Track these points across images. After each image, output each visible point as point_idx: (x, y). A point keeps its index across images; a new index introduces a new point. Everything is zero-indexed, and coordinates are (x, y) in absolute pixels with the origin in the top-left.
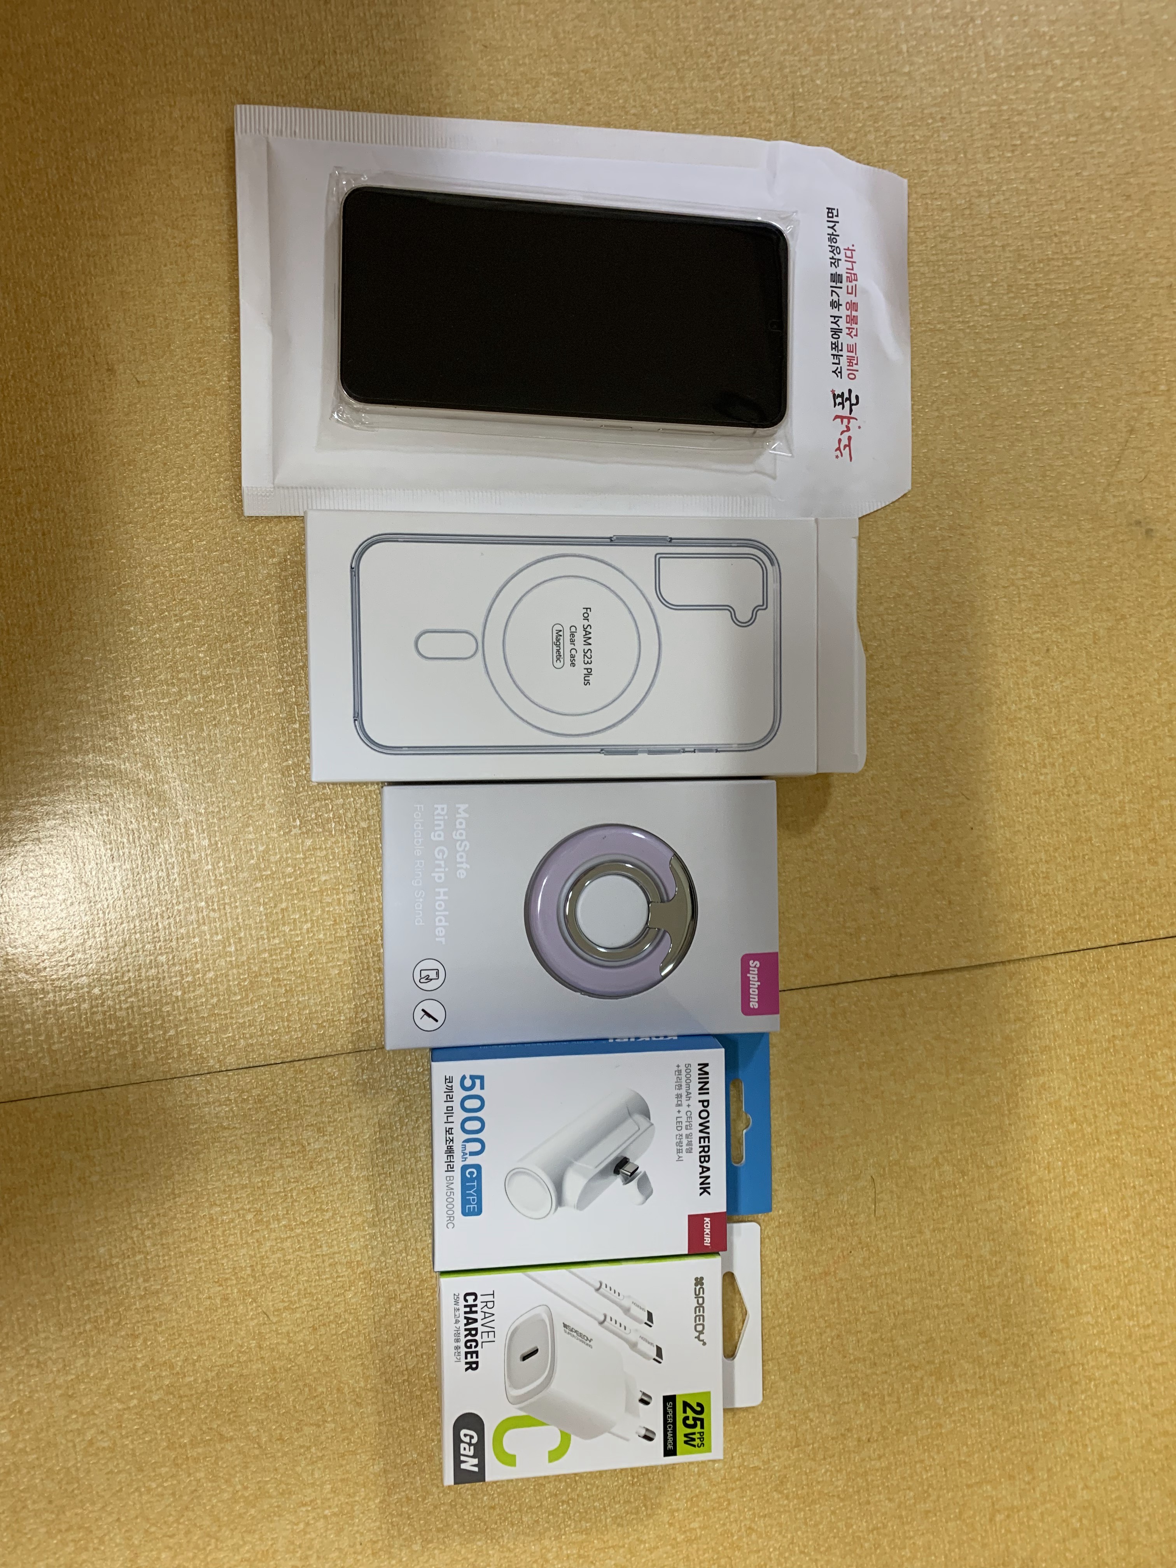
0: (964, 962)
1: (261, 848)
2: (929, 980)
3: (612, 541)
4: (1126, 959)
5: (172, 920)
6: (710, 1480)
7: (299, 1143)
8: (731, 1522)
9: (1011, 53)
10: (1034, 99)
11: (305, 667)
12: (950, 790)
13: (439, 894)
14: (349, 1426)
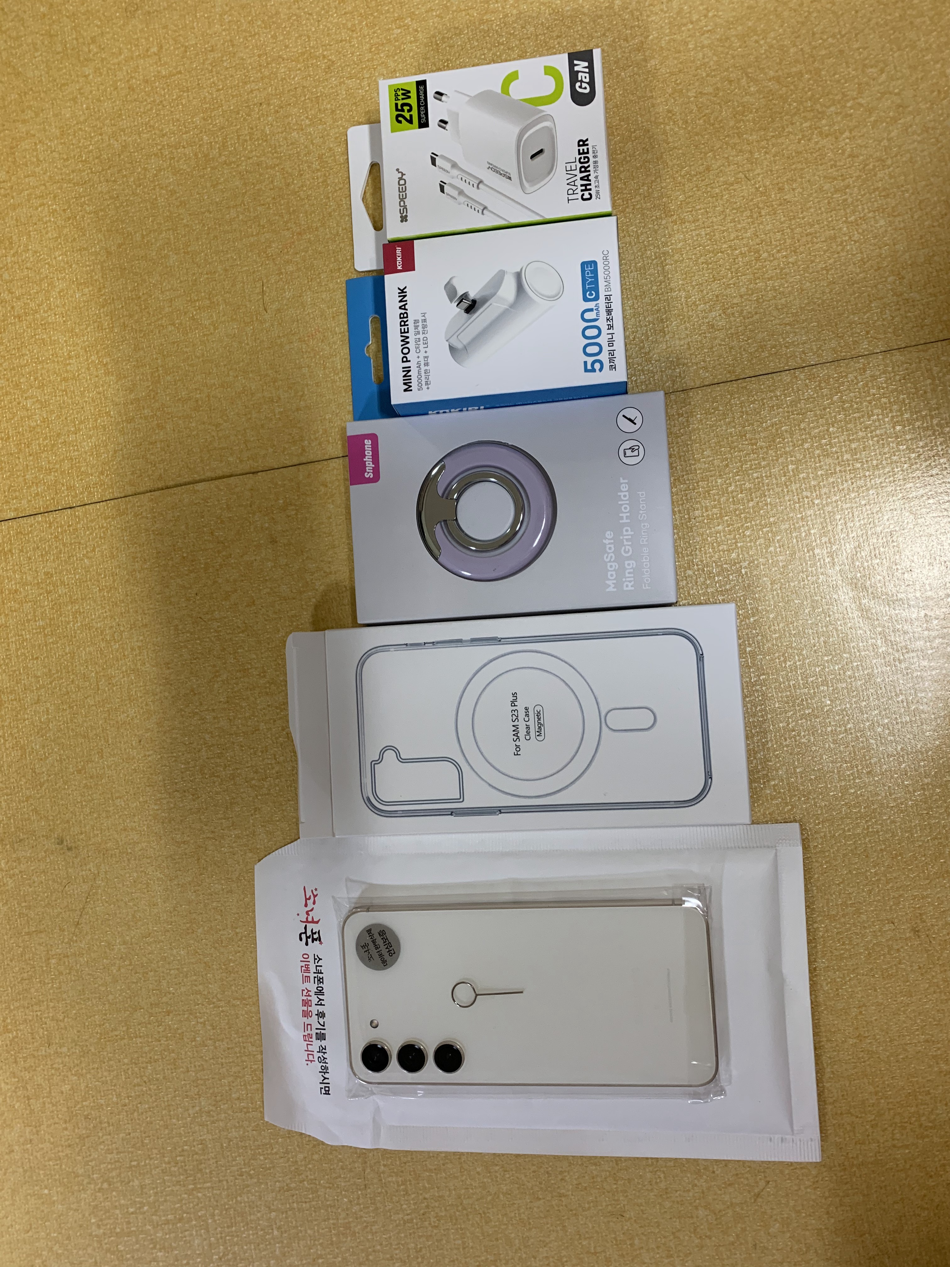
0: (199, 487)
1: (772, 549)
2: (226, 471)
3: (500, 810)
4: (68, 496)
5: (841, 488)
6: (387, 67)
7: (728, 316)
8: (368, 35)
9: (187, 1233)
10: (166, 1195)
11: (744, 697)
12: (216, 624)
13: (627, 518)
14: (677, 94)
